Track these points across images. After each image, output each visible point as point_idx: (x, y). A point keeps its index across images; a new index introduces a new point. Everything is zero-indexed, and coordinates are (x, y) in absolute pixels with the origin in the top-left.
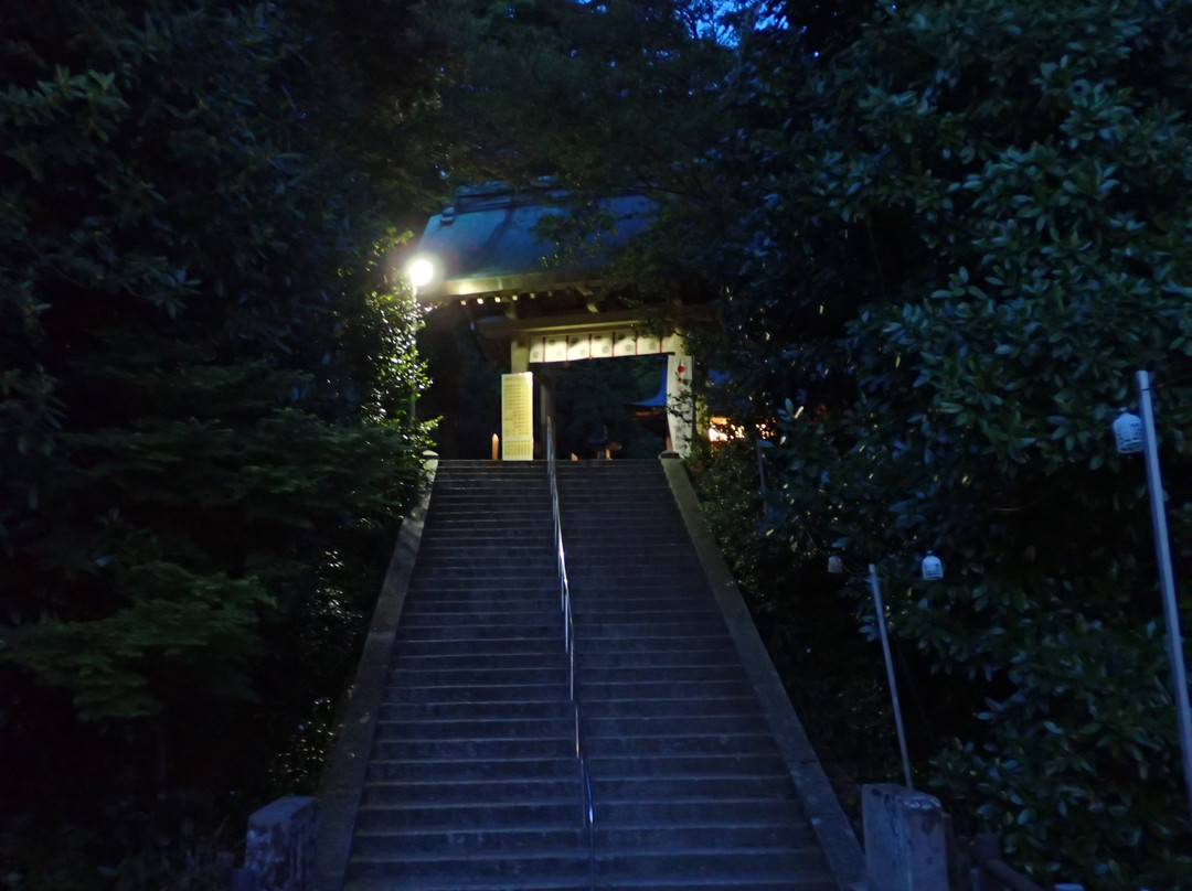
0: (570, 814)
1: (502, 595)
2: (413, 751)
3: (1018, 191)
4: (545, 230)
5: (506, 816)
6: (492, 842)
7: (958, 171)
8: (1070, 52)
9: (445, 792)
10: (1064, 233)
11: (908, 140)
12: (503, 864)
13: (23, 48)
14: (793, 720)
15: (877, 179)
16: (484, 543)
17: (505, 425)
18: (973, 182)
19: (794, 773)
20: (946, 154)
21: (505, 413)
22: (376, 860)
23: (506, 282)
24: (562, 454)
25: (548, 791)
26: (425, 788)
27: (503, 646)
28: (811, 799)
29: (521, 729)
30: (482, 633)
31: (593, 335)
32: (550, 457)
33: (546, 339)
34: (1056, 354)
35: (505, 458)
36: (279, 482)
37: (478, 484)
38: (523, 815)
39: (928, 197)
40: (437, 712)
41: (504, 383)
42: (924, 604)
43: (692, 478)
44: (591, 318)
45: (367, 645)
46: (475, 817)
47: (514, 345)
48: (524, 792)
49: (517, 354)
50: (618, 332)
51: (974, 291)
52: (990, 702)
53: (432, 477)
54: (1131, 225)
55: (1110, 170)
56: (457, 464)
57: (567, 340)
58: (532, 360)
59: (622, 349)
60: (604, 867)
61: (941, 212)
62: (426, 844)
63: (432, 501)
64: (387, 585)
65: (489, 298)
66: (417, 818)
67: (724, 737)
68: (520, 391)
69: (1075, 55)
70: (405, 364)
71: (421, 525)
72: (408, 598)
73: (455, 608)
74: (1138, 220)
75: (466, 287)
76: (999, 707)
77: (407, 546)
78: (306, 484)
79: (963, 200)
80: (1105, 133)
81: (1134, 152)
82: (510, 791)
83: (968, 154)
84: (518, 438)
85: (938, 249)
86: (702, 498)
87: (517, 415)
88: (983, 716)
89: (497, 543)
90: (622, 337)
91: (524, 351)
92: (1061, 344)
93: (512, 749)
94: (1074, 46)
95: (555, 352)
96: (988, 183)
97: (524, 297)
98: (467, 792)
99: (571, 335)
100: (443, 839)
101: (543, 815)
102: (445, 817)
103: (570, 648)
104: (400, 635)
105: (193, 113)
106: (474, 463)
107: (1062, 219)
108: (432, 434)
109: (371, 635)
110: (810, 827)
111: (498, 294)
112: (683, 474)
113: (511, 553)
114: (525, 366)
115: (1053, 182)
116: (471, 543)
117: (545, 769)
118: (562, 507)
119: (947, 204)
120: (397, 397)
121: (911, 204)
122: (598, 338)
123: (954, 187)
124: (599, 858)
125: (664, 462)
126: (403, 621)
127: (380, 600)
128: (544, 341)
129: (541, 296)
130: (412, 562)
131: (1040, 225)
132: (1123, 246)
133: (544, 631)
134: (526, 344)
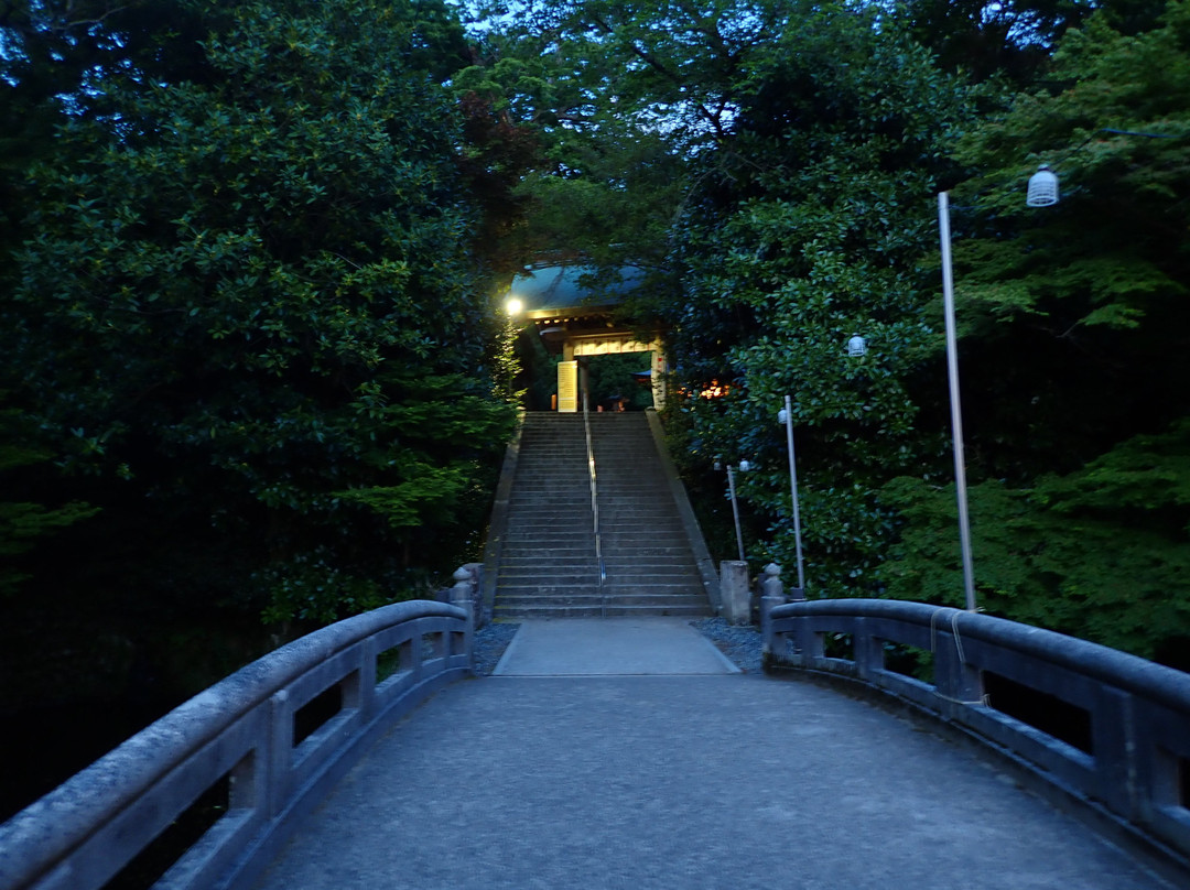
0: (594, 580)
1: (561, 483)
2: (520, 553)
3: (792, 301)
4: (584, 281)
5: (564, 581)
6: (558, 591)
7: (770, 288)
8: (817, 237)
9: (536, 571)
10: (810, 321)
11: (747, 275)
12: (564, 599)
13: (361, 245)
14: (702, 542)
15: (735, 291)
16: (551, 457)
17: (560, 391)
18: (776, 295)
19: (700, 564)
20: (765, 280)
21: (560, 384)
22: (507, 597)
23: (562, 311)
24: (593, 408)
25: (585, 571)
26: (527, 569)
27: (562, 507)
28: (706, 574)
29: (571, 545)
30: (551, 501)
31: (611, 340)
32: (586, 410)
33: (585, 342)
34: (796, 377)
35: (560, 411)
36: (468, 428)
37: (546, 425)
38: (572, 580)
39: (757, 301)
40: (531, 537)
41: (560, 367)
42: (751, 483)
43: (662, 422)
44: (610, 330)
45: (495, 506)
46: (551, 581)
47: (565, 345)
48: (573, 571)
49: (567, 350)
50: (625, 338)
51: (770, 347)
52: (773, 524)
53: (522, 421)
54: (841, 317)
55: (830, 294)
56: (536, 414)
57: (595, 342)
58: (576, 354)
59: (626, 348)
60: (610, 601)
61: (763, 307)
62: (528, 591)
63: (523, 435)
64: (502, 477)
65: (552, 320)
66: (523, 581)
67: (668, 549)
68: (569, 373)
69: (820, 239)
70: (507, 360)
71: (517, 447)
72: (514, 483)
73: (536, 489)
74: (845, 314)
75: (539, 314)
76: (777, 525)
77: (511, 458)
78: (479, 429)
79: (772, 301)
80: (827, 278)
81: (840, 286)
82: (567, 571)
83: (775, 279)
84: (568, 397)
85: (762, 323)
86: (668, 433)
87: (567, 385)
88: (769, 529)
89: (557, 457)
90: (627, 342)
91: (571, 349)
92: (798, 373)
93: (568, 553)
94: (819, 235)
95: (589, 349)
96: (782, 295)
97: (571, 319)
98: (546, 570)
99: (599, 340)
100: (537, 589)
101: (582, 581)
102: (537, 581)
103: (595, 507)
104: (511, 503)
105: (431, 269)
106: (544, 414)
107: (809, 315)
108: (522, 398)
109: (497, 502)
110: (704, 586)
111: (556, 318)
112: (658, 420)
113: (565, 462)
114: (571, 357)
115: (806, 299)
116: (543, 457)
117: (583, 562)
118: (592, 438)
119: (765, 304)
120: (504, 377)
121: (749, 303)
122: (614, 341)
123: (768, 296)
124: (607, 597)
125: (648, 413)
126: (512, 495)
127: (500, 485)
128: (582, 343)
129: (581, 319)
130: (514, 466)
131: (800, 317)
132: (835, 326)
133: (583, 500)
134: (572, 345)
